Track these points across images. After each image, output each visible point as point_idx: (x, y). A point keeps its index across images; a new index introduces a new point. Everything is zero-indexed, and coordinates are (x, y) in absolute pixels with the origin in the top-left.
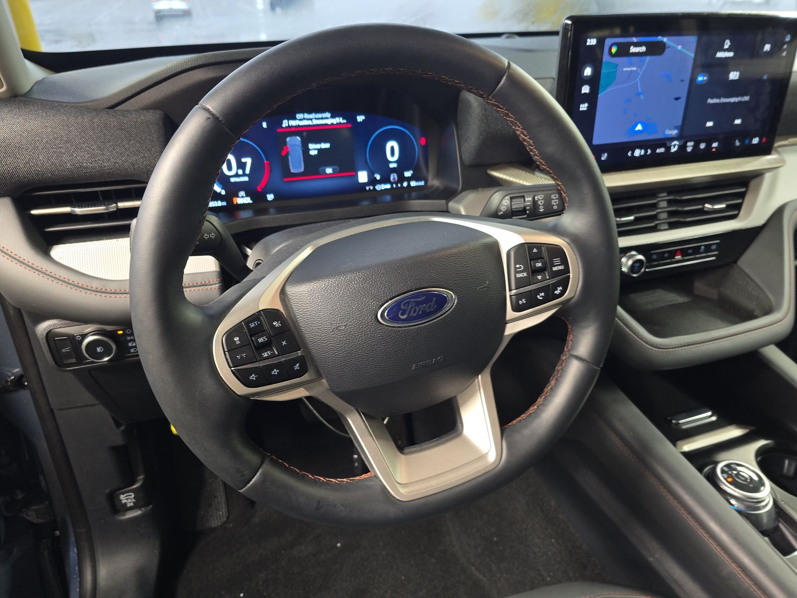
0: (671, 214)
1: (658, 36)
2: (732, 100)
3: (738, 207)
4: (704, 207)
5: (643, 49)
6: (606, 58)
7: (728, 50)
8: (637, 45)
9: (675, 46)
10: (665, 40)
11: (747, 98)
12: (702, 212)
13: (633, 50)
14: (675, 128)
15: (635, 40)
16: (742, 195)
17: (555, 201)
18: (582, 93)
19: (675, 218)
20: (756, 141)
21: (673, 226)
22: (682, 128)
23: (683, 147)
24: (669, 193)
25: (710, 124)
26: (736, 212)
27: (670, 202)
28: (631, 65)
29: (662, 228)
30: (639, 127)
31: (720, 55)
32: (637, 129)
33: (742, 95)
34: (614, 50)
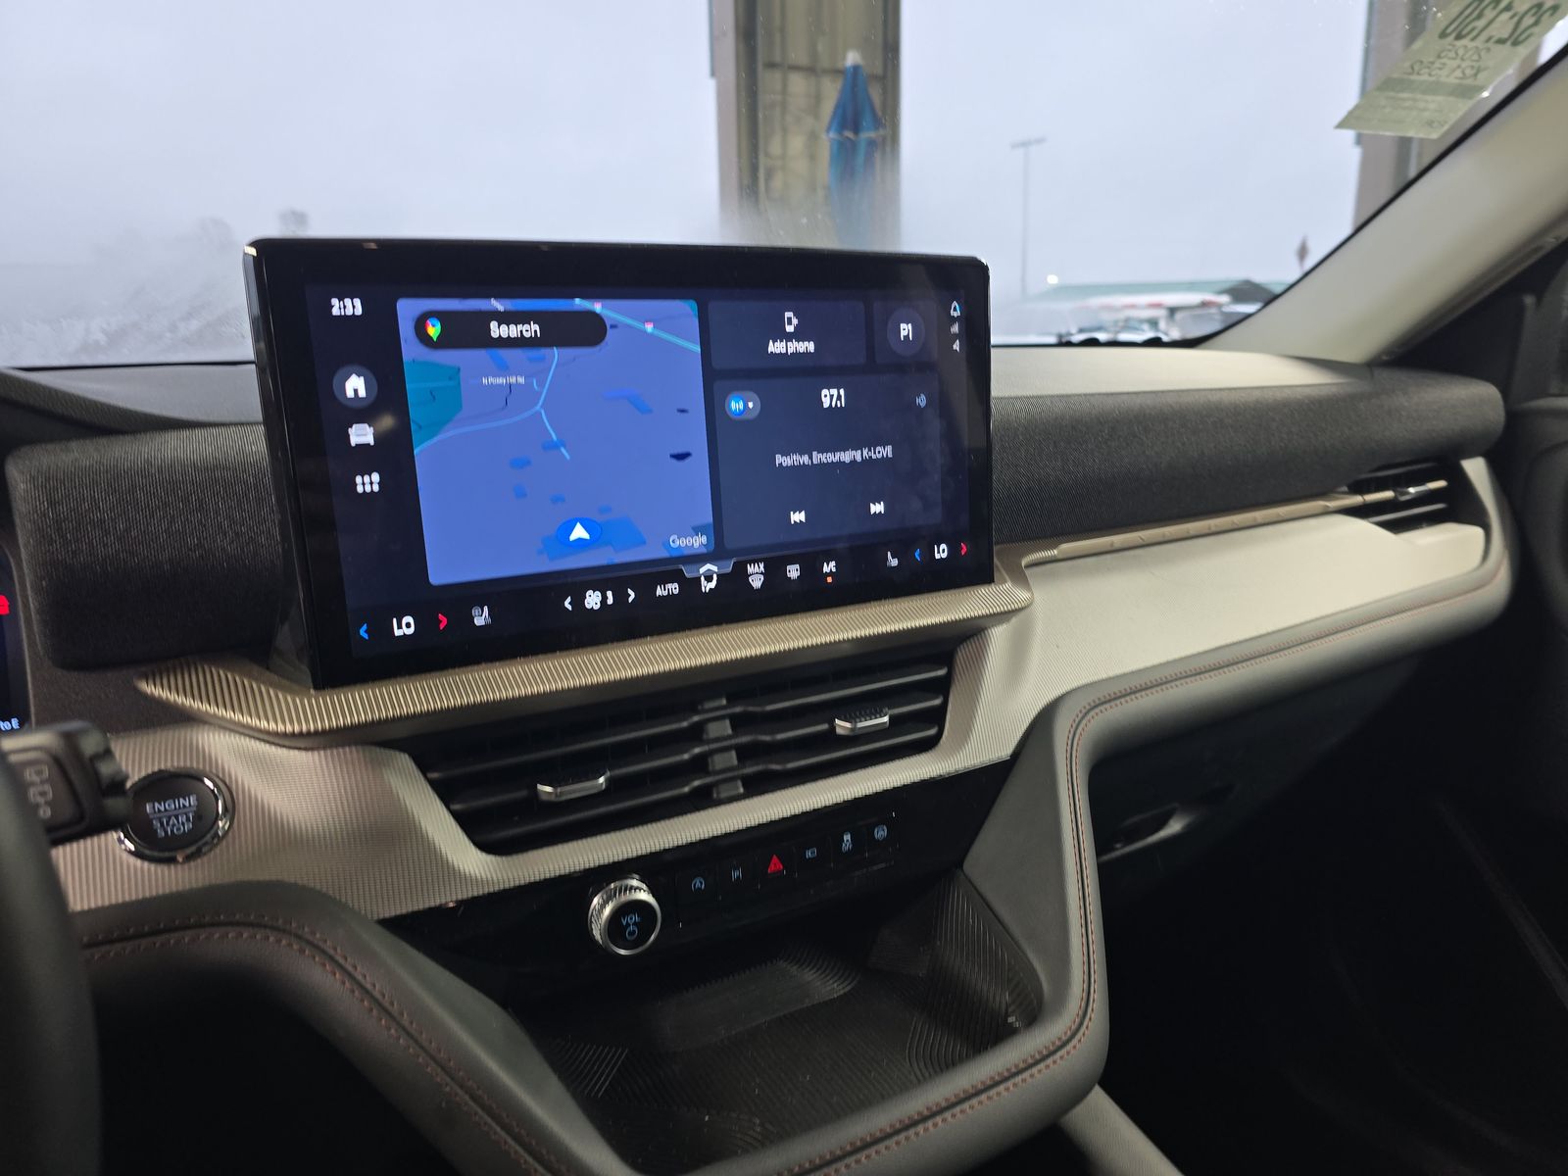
0: (745, 753)
1: (573, 297)
2: (846, 457)
3: (937, 717)
4: (833, 728)
5: (531, 330)
6: (410, 349)
7: (798, 335)
8: (505, 318)
9: (637, 325)
10: (597, 307)
11: (887, 451)
12: (831, 739)
13: (497, 330)
14: (698, 530)
15: (498, 305)
16: (943, 687)
17: (40, 788)
18: (353, 444)
19: (757, 764)
20: (942, 552)
21: (758, 785)
22: (718, 529)
23: (736, 578)
24: (732, 699)
25: (798, 517)
26: (933, 732)
27: (739, 723)
28: (504, 369)
29: (723, 795)
30: (579, 532)
31: (776, 347)
32: (573, 537)
33: (872, 444)
34: (434, 330)
